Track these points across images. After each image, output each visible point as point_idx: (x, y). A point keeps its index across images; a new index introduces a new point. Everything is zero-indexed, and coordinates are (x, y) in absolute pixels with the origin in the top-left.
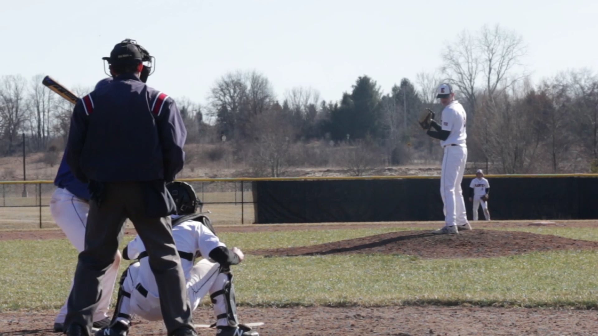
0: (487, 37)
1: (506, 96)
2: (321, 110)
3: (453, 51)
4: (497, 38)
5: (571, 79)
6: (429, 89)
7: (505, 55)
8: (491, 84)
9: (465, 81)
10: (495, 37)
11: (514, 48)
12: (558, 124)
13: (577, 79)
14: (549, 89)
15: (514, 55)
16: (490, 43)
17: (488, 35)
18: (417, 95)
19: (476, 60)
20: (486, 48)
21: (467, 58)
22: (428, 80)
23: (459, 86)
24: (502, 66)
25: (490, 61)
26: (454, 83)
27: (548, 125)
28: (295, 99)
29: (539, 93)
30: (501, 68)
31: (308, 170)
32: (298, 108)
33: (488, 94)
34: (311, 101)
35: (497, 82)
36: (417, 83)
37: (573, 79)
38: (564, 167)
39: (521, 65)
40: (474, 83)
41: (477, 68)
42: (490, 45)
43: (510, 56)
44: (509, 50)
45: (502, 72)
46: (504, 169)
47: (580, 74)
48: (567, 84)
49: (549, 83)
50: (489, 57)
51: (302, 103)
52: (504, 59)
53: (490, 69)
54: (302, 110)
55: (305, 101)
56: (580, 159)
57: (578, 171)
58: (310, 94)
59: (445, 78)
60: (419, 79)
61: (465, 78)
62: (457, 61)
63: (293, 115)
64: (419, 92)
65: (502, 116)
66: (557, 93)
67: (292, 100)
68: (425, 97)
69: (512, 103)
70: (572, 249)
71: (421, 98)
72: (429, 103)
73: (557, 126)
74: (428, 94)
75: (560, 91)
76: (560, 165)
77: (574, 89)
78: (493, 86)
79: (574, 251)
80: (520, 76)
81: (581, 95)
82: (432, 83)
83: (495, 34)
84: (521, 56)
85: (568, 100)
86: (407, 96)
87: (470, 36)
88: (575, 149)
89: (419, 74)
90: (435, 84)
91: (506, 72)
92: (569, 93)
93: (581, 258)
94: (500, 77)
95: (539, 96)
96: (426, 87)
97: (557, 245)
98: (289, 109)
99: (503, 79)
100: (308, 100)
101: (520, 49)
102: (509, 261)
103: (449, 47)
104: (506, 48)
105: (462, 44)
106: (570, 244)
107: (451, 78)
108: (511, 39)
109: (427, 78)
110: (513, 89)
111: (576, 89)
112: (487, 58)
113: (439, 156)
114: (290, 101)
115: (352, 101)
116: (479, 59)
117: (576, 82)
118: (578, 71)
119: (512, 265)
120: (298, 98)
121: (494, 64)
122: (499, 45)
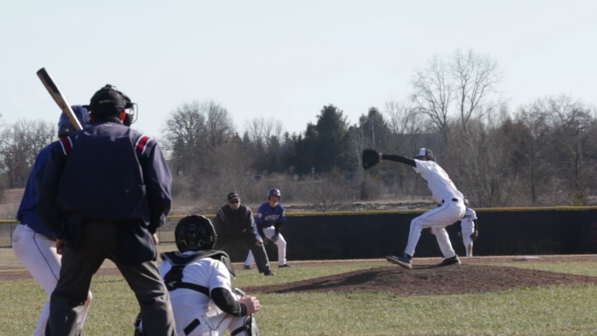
0: (460, 63)
1: (481, 125)
2: (284, 142)
3: (424, 78)
4: (470, 63)
5: (549, 107)
6: (399, 119)
7: (479, 81)
8: (465, 113)
9: (437, 110)
10: (469, 62)
11: (488, 74)
12: (538, 154)
13: (556, 107)
14: (527, 117)
15: (489, 81)
16: (462, 69)
17: (461, 60)
18: (386, 125)
19: (449, 87)
20: (459, 74)
21: (439, 85)
22: (398, 109)
23: (431, 115)
24: (476, 93)
25: (464, 88)
26: (425, 112)
27: (527, 156)
28: (256, 131)
30: (475, 96)
32: (259, 141)
33: (461, 123)
34: (273, 133)
35: (471, 110)
36: (386, 112)
37: (551, 107)
38: (544, 201)
39: (496, 92)
40: (446, 111)
41: (449, 95)
42: (463, 71)
43: (484, 83)
44: (483, 76)
45: (476, 100)
46: (480, 203)
47: (559, 101)
48: (545, 113)
49: (527, 110)
50: (462, 84)
51: (264, 135)
52: (478, 86)
53: (464, 97)
54: (264, 142)
55: (267, 132)
56: (560, 191)
57: (559, 204)
58: (272, 125)
59: (416, 107)
60: (388, 108)
61: (437, 106)
62: (428, 88)
63: (254, 147)
64: (389, 122)
65: (477, 147)
66: (536, 121)
67: (253, 132)
68: (394, 127)
69: (487, 133)
70: (562, 283)
71: (391, 128)
72: (399, 134)
73: (536, 156)
74: (398, 124)
75: (538, 119)
76: (540, 198)
77: (553, 117)
78: (467, 115)
79: (564, 286)
80: (496, 104)
81: (560, 124)
82: (402, 112)
83: (468, 59)
84: (496, 82)
85: (547, 129)
86: (376, 126)
87: (442, 62)
88: (556, 181)
89: (388, 103)
90: (406, 113)
91: (480, 99)
92: (548, 122)
93: (573, 293)
94: (474, 105)
95: (516, 124)
96: (396, 116)
97: (545, 280)
98: (249, 141)
99: (477, 107)
100: (270, 132)
101: (495, 76)
102: (497, 297)
103: (419, 74)
104: (480, 74)
105: (434, 70)
106: (560, 279)
107: (422, 107)
108: (485, 64)
109: (397, 107)
110: (489, 118)
111: (555, 118)
112: (461, 85)
113: (411, 189)
114: (250, 133)
115: (317, 132)
116: (451, 86)
117: (555, 110)
118: (556, 98)
119: (501, 301)
120: (259, 130)
121: (467, 92)
122: (472, 70)
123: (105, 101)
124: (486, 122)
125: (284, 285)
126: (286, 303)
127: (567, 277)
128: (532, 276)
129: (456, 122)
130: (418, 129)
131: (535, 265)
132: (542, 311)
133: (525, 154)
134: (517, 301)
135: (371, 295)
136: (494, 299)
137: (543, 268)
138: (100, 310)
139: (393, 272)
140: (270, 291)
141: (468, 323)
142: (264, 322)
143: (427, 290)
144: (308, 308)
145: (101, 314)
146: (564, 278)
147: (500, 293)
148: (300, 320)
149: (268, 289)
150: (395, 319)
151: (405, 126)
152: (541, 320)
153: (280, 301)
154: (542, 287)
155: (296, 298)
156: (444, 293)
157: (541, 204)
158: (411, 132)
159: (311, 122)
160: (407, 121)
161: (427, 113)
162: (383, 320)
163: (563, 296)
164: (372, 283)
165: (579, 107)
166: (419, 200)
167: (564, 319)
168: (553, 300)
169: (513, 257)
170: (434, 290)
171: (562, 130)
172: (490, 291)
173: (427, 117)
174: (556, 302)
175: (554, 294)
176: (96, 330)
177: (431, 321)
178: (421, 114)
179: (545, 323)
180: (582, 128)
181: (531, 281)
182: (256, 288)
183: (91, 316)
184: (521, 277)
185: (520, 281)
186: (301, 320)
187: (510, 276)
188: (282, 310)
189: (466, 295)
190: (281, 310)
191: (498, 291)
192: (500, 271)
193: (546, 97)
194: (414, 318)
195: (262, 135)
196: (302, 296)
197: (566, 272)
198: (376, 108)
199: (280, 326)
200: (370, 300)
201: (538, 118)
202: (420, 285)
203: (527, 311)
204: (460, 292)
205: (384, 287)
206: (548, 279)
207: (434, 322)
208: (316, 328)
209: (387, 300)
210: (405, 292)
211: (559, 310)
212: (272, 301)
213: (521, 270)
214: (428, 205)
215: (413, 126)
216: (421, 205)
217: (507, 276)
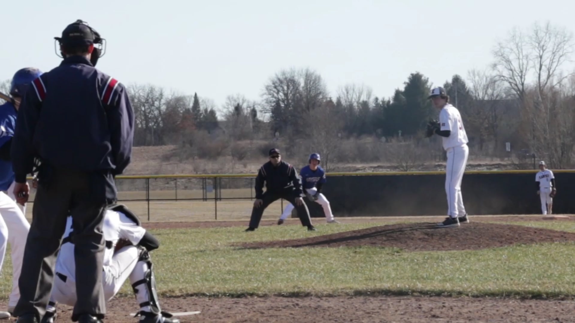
0: (538, 35)
2: (374, 106)
3: (504, 48)
4: (547, 34)
6: (480, 86)
7: (555, 52)
8: (542, 81)
9: (515, 78)
11: (564, 45)
15: (565, 51)
16: (540, 39)
17: (539, 31)
18: (468, 92)
19: (527, 57)
20: (537, 45)
21: (518, 55)
22: (479, 77)
23: (510, 83)
24: (552, 62)
25: (541, 57)
26: (505, 80)
28: (347, 96)
30: (551, 65)
31: (359, 166)
32: (351, 106)
34: (363, 98)
35: (548, 79)
36: (468, 79)
39: (572, 61)
40: (524, 79)
41: (527, 64)
42: (541, 41)
43: (561, 53)
44: (559, 46)
45: (553, 69)
50: (540, 54)
51: (355, 99)
52: (554, 56)
53: (541, 66)
54: (355, 107)
55: (357, 97)
58: (362, 91)
59: (496, 75)
60: (470, 76)
61: (515, 74)
62: (507, 58)
63: (347, 111)
64: (471, 88)
65: (548, 113)
67: (345, 97)
68: (476, 94)
70: (558, 241)
71: (473, 95)
72: (480, 100)
74: (479, 91)
78: (543, 83)
79: (558, 243)
80: (571, 72)
82: (483, 80)
83: (545, 31)
84: (572, 52)
86: (458, 92)
87: (521, 33)
89: (470, 71)
90: (486, 81)
91: (557, 67)
94: (551, 73)
96: (477, 83)
97: (543, 238)
98: (342, 105)
99: (554, 75)
100: (361, 97)
101: (570, 46)
103: (500, 44)
104: (557, 45)
105: (513, 41)
106: (558, 237)
107: (501, 75)
108: (562, 36)
109: (478, 75)
112: (538, 55)
113: (490, 151)
114: (342, 98)
115: (404, 97)
116: (529, 56)
119: (492, 256)
120: (350, 95)
121: (545, 61)
122: (549, 41)
123: (76, 34)
128: (532, 234)
130: (498, 96)
135: (377, 250)
136: (487, 255)
139: (404, 229)
143: (431, 246)
146: (562, 236)
147: (496, 249)
151: (486, 93)
153: (290, 255)
154: (537, 244)
158: (491, 99)
159: (398, 88)
160: (487, 88)
161: (507, 81)
164: (383, 239)
166: (497, 161)
170: (438, 246)
173: (506, 84)
175: (545, 250)
178: (501, 82)
181: (529, 239)
184: (521, 235)
185: (519, 239)
187: (511, 234)
191: (495, 247)
192: (503, 229)
195: (353, 100)
198: (459, 76)
200: (373, 254)
202: (426, 241)
204: (461, 248)
205: (392, 243)
206: (546, 237)
209: (390, 255)
210: (410, 247)
212: (284, 254)
214: (505, 166)
215: (493, 92)
216: (498, 166)
217: (508, 234)
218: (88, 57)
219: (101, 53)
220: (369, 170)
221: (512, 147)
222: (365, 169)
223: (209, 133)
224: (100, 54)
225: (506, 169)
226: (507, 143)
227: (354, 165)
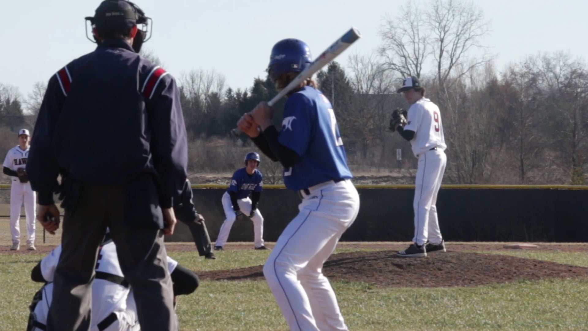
0: (438, 12)
1: (462, 86)
2: (226, 100)
3: (395, 28)
4: (450, 12)
5: (543, 66)
6: (364, 76)
7: (460, 34)
8: (442, 71)
9: (409, 66)
10: (449, 11)
11: (472, 25)
12: (529, 122)
13: (550, 66)
14: (517, 77)
15: (472, 34)
16: (441, 18)
17: (440, 7)
18: (348, 83)
19: (424, 40)
20: (437, 24)
21: (413, 37)
22: (363, 65)
23: (402, 72)
24: (456, 47)
25: (442, 41)
26: (396, 69)
27: (516, 124)
28: (193, 86)
29: (504, 84)
30: (455, 50)
31: (210, 176)
32: (197, 98)
33: (438, 82)
34: (214, 89)
35: (450, 68)
36: (349, 67)
37: (545, 66)
38: (534, 177)
39: (480, 46)
40: (421, 69)
41: (425, 49)
42: (441, 21)
43: (467, 36)
44: (466, 27)
45: (457, 56)
46: (459, 177)
47: (554, 59)
48: (538, 73)
49: (517, 70)
50: (440, 36)
51: (203, 91)
52: (459, 40)
53: (442, 51)
54: (202, 100)
55: (206, 88)
56: (554, 167)
57: (551, 182)
58: (212, 80)
59: (385, 62)
60: (352, 63)
61: (409, 62)
62: (400, 41)
63: (191, 106)
64: (351, 79)
65: (457, 111)
66: (526, 83)
67: (189, 87)
68: (358, 86)
69: (469, 95)
70: (568, 277)
71: (354, 87)
72: (364, 93)
73: (527, 125)
74: (362, 82)
75: (530, 81)
76: (530, 174)
77: (547, 79)
78: (445, 74)
79: (571, 280)
80: (480, 61)
81: (556, 87)
82: (368, 69)
83: (448, 7)
84: (481, 35)
85: (540, 92)
86: (336, 84)
87: (417, 9)
88: (549, 155)
89: (352, 56)
90: (372, 70)
91: (462, 54)
92: (540, 84)
93: (582, 288)
94: (454, 61)
95: (503, 86)
96: (360, 72)
97: (548, 272)
98: (185, 98)
99: (458, 64)
100: (210, 88)
101: (479, 27)
102: (491, 291)
103: (390, 23)
104: (462, 25)
105: (407, 20)
106: (565, 272)
107: (392, 63)
108: (468, 14)
109: (362, 62)
110: (471, 78)
111: (549, 79)
112: (438, 37)
113: (376, 160)
114: (186, 88)
115: (266, 89)
116: (427, 39)
117: (550, 70)
118: (552, 55)
119: (497, 296)
120: (197, 85)
121: (446, 46)
122: (453, 21)
123: (114, 14)
124: (467, 82)
125: (237, 271)
126: (241, 292)
127: (573, 270)
128: (532, 267)
129: (431, 82)
130: (386, 89)
131: (532, 254)
132: (547, 309)
133: (514, 122)
134: (516, 296)
135: (342, 285)
136: (488, 293)
137: (542, 258)
138: (19, 296)
139: (366, 258)
140: (221, 277)
141: (462, 321)
142: (218, 314)
143: (407, 280)
144: (268, 298)
145: (21, 300)
146: (570, 270)
147: (495, 286)
148: (260, 313)
149: (218, 275)
150: (374, 315)
151: (371, 86)
152: (549, 320)
153: (234, 290)
154: (545, 280)
155: (253, 287)
156: (428, 285)
157: (531, 181)
158: (378, 93)
159: (259, 77)
160: (373, 79)
161: (399, 70)
162: (360, 315)
163: (570, 292)
164: (342, 271)
165: (578, 67)
166: (385, 173)
167: (576, 319)
168: (559, 296)
169: (503, 243)
170: (416, 281)
171: (558, 95)
172: (483, 284)
173: (398, 75)
174: (564, 298)
175: (560, 289)
176: (18, 319)
177: (418, 318)
178: (391, 71)
179: (554, 323)
180: (582, 92)
181: (531, 273)
182: (203, 274)
183: (10, 303)
184: (519, 268)
185: (518, 273)
186: (262, 312)
187: (506, 267)
188: (238, 300)
189: (456, 288)
190: (236, 300)
191: (492, 284)
192: (495, 259)
193: (540, 55)
194: (396, 314)
195: (201, 91)
196: (259, 285)
197: (570, 263)
198: (337, 63)
199: (238, 319)
200: (341, 291)
201: (529, 79)
202: (400, 275)
203: (530, 309)
204: (446, 284)
205: (356, 276)
206: (551, 271)
207: (421, 320)
208: (281, 323)
209: (361, 291)
210: (381, 282)
211: (568, 309)
212: (225, 289)
213: (519, 260)
214: (395, 179)
215: (380, 84)
216: (387, 179)
217: (502, 266)
218: (130, 42)
219: (146, 35)
220: (222, 182)
221: (403, 155)
222: (217, 180)
223: (12, 130)
224: (145, 38)
225: (397, 184)
226: (398, 150)
227: (203, 175)
